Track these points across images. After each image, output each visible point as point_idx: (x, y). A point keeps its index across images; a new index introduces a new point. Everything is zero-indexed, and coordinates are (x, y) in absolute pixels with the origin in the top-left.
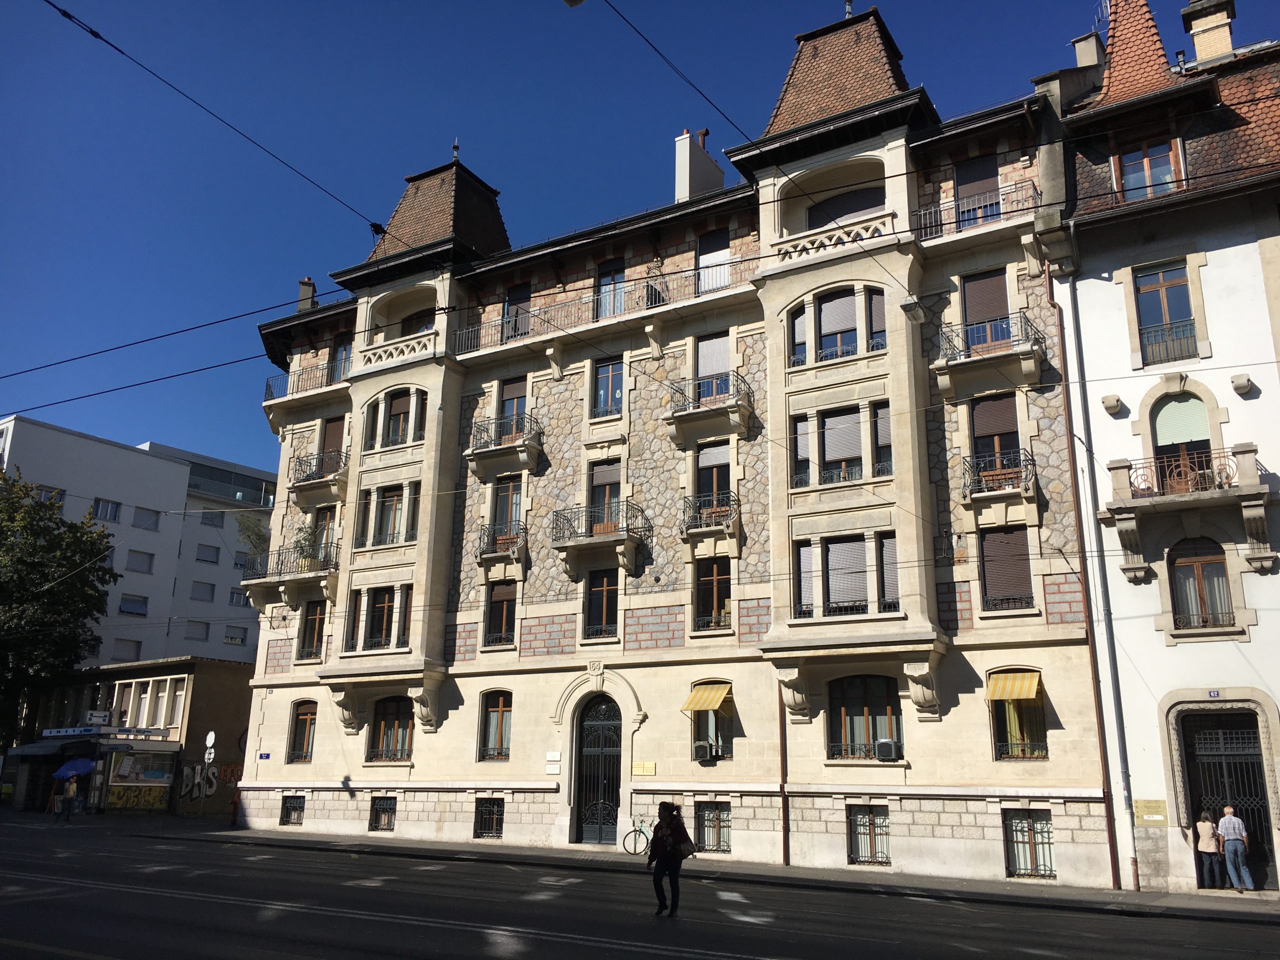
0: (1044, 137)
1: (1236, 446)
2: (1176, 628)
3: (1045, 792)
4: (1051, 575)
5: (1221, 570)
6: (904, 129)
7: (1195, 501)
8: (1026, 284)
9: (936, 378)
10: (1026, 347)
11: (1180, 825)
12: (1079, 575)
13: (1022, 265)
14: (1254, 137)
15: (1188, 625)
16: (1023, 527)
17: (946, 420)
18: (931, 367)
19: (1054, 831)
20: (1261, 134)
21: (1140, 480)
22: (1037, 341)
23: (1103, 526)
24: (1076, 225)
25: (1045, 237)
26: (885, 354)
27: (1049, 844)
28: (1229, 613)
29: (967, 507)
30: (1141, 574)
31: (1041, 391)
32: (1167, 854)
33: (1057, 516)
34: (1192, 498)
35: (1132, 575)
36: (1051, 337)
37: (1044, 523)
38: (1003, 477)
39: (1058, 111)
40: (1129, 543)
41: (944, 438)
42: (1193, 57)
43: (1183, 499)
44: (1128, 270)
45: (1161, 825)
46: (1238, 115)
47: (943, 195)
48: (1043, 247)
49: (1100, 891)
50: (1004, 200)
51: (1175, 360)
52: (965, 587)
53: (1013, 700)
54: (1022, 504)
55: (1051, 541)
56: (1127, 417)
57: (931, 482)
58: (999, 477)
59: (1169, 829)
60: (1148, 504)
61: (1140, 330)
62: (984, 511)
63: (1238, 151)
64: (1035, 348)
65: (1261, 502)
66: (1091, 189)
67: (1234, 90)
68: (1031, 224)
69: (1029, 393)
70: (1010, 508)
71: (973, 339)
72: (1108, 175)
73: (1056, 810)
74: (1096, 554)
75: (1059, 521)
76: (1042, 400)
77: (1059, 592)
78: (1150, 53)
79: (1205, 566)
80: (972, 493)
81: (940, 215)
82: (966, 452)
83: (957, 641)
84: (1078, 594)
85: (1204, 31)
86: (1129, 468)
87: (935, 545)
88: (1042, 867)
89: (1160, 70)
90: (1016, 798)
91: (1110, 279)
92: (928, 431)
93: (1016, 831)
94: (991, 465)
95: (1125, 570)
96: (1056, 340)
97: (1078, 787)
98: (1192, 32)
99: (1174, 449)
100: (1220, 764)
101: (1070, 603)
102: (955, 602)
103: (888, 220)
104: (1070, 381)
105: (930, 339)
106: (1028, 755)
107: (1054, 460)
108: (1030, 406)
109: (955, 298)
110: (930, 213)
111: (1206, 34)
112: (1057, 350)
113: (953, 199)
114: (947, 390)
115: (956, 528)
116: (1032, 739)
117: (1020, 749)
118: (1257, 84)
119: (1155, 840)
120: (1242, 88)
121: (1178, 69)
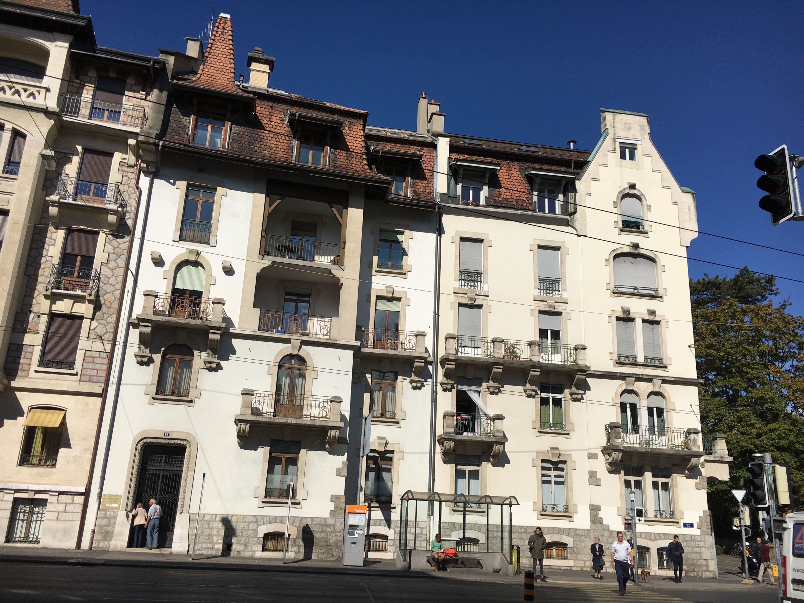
0: (157, 85)
1: (215, 299)
2: (156, 394)
3: (47, 488)
4: (91, 351)
5: (188, 365)
6: (71, 38)
7: (187, 324)
8: (124, 168)
9: (48, 208)
10: (114, 207)
11: (126, 510)
12: (108, 354)
13: (125, 156)
14: (265, 138)
15: (163, 393)
16: (81, 318)
17: (48, 236)
18: (47, 198)
19: (46, 513)
20: (269, 138)
21: (160, 305)
22: (121, 206)
23: (131, 327)
24: (163, 146)
25: (143, 145)
26: (16, 179)
27: (41, 521)
28: (187, 390)
29: (46, 297)
30: (145, 360)
31: (116, 237)
32: (114, 528)
33: (105, 315)
34: (185, 322)
35: (140, 359)
36: (131, 206)
37: (96, 318)
38: (77, 283)
39: (170, 75)
40: (144, 340)
41: (43, 247)
42: (248, 81)
43: (181, 321)
44: (185, 183)
45: (115, 510)
46: (261, 123)
47: (85, 91)
48: (140, 151)
49: (66, 550)
50: (123, 112)
51: (197, 242)
52: (30, 349)
53: (42, 427)
54: (84, 303)
55: (96, 330)
56: (162, 266)
57: (25, 274)
58: (74, 283)
59: (120, 512)
60: (161, 320)
61: (182, 219)
62: (58, 302)
63: (256, 142)
64: (120, 209)
65: (220, 332)
66: (176, 129)
67: (262, 109)
68: (137, 134)
69: (108, 235)
70: (76, 304)
71: (81, 189)
72: (188, 125)
73: (51, 499)
74: (122, 344)
75: (105, 318)
76: (115, 242)
77: (93, 363)
78: (227, 68)
79: (182, 361)
80: (52, 288)
81: (80, 103)
82: (56, 261)
83: (14, 384)
84: (104, 365)
85: (256, 71)
86: (156, 296)
87: (16, 317)
88: (32, 536)
89: (230, 80)
90: (26, 491)
91: (174, 184)
92: (33, 240)
93: (20, 512)
94: (71, 274)
95: (136, 356)
96: (134, 209)
97: (70, 485)
98: (250, 68)
99: (182, 292)
100: (159, 475)
101: (98, 370)
102: (20, 358)
103: (43, 91)
104: (135, 236)
105: (51, 180)
106: (42, 463)
107: (112, 281)
108: (107, 244)
109: (76, 160)
110: (74, 99)
111: (257, 73)
112: (132, 215)
113: (91, 97)
114: (53, 217)
115: (35, 308)
116: (48, 454)
117: (38, 459)
118: (274, 111)
119: (109, 519)
120: (266, 110)
121: (238, 83)
